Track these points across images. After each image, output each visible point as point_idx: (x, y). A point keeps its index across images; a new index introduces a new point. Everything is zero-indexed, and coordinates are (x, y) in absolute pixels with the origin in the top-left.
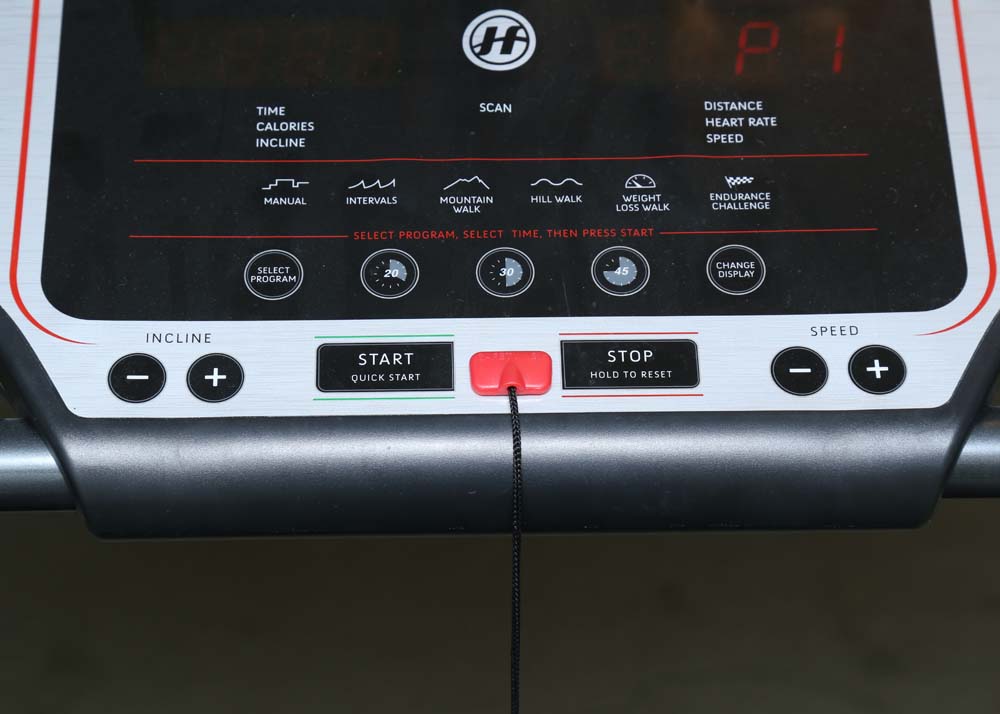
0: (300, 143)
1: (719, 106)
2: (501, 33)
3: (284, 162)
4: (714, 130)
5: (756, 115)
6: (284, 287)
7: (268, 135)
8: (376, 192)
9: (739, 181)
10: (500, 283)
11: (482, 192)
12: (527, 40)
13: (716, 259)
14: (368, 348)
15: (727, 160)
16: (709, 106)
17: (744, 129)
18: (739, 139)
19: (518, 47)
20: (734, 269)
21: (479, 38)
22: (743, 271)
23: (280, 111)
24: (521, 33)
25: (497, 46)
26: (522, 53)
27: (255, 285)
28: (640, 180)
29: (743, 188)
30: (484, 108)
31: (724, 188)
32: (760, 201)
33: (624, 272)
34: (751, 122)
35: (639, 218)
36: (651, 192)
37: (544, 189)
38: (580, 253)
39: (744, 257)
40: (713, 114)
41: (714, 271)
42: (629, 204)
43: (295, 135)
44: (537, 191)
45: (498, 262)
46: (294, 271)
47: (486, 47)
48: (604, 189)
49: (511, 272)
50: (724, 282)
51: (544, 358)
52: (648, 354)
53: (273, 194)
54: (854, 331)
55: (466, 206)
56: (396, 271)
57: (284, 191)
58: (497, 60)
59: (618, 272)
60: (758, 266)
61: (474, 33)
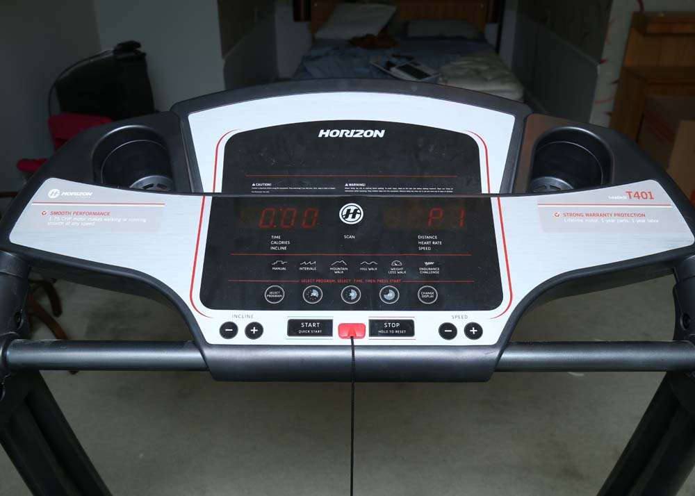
0: (285, 248)
1: (423, 237)
2: (352, 211)
3: (280, 255)
4: (421, 246)
5: (435, 240)
6: (278, 299)
7: (275, 245)
8: (309, 266)
9: (429, 263)
10: (349, 298)
11: (344, 266)
12: (360, 214)
13: (421, 291)
14: (305, 321)
15: (424, 257)
16: (419, 237)
17: (431, 245)
18: (429, 249)
19: (357, 216)
20: (426, 295)
21: (345, 213)
22: (430, 295)
23: (279, 237)
24: (358, 211)
25: (351, 216)
26: (359, 218)
27: (268, 298)
28: (396, 262)
29: (430, 266)
30: (346, 237)
31: (424, 266)
32: (436, 271)
33: (391, 295)
34: (433, 243)
35: (396, 276)
36: (400, 267)
37: (364, 265)
38: (376, 287)
39: (430, 290)
40: (421, 240)
41: (421, 295)
42: (392, 271)
43: (283, 245)
44: (362, 266)
45: (348, 291)
46: (281, 293)
47: (347, 216)
48: (384, 266)
49: (353, 294)
50: (423, 299)
51: (363, 326)
52: (398, 325)
53: (275, 266)
54: (466, 317)
55: (338, 271)
56: (315, 293)
57: (279, 265)
58: (350, 220)
59: (389, 295)
60: (435, 294)
61: (343, 211)
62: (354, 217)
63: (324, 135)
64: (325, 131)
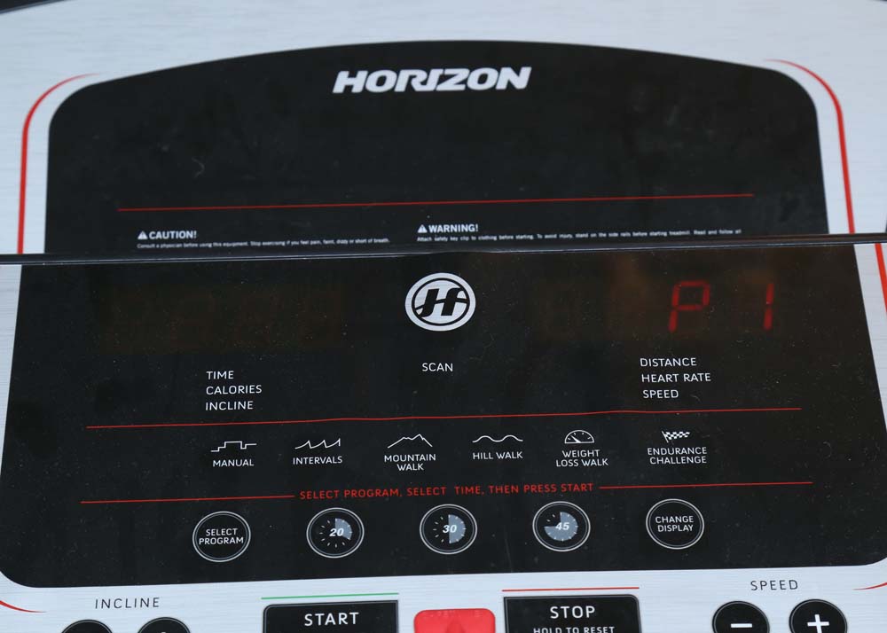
0: (249, 405)
1: (653, 362)
2: (442, 295)
3: (233, 425)
4: (650, 386)
5: (691, 371)
6: (233, 549)
7: (217, 398)
8: (321, 452)
9: (675, 435)
10: (442, 540)
11: (426, 451)
12: (467, 301)
13: (655, 514)
14: (314, 608)
15: (664, 416)
16: (644, 362)
17: (680, 385)
18: (675, 394)
19: (459, 308)
20: (672, 524)
21: (421, 300)
22: (682, 525)
23: (229, 375)
24: (461, 295)
25: (439, 308)
26: (463, 314)
27: (203, 547)
28: (579, 436)
29: (679, 443)
30: (427, 367)
31: (662, 443)
32: (695, 456)
33: (565, 527)
34: (686, 378)
35: (579, 473)
36: (590, 447)
37: (485, 447)
38: (521, 508)
39: (684, 511)
40: (649, 371)
41: (654, 526)
42: (568, 460)
43: (243, 397)
44: (478, 448)
45: (441, 519)
46: (242, 533)
47: (428, 309)
48: (544, 446)
49: (454, 529)
50: (663, 536)
51: (487, 615)
52: (590, 610)
53: (221, 456)
54: (794, 585)
55: (409, 463)
56: (341, 530)
57: (233, 453)
59: (559, 527)
60: (696, 519)
61: (416, 296)
62: (448, 311)
63: (348, 88)
64: (353, 75)
